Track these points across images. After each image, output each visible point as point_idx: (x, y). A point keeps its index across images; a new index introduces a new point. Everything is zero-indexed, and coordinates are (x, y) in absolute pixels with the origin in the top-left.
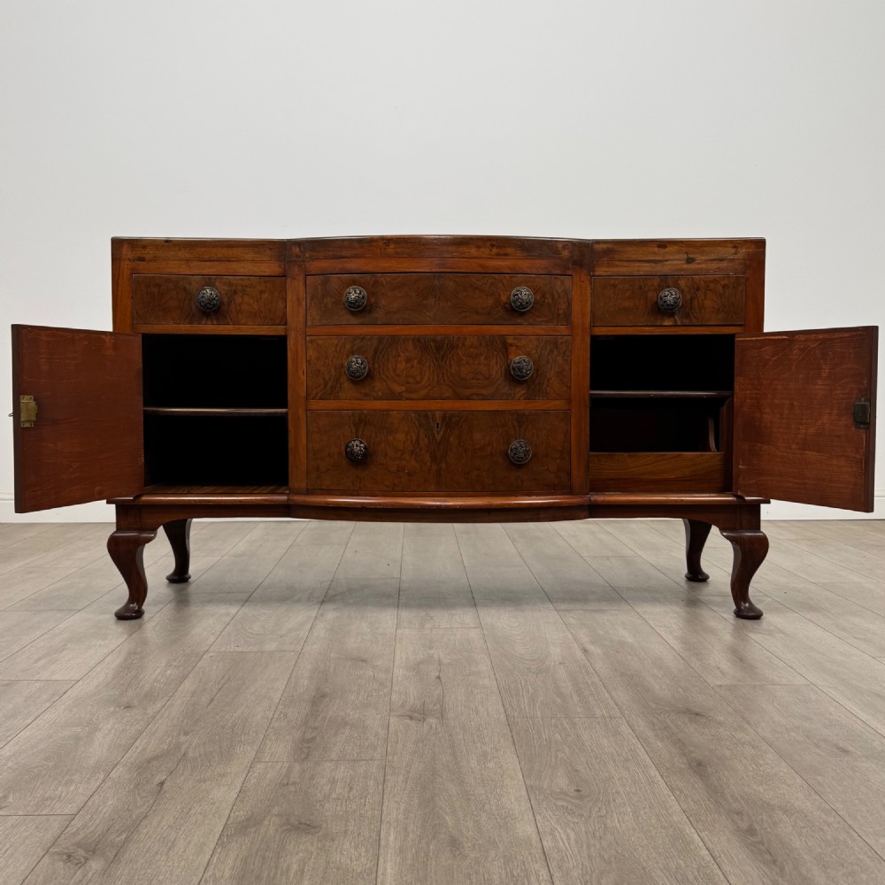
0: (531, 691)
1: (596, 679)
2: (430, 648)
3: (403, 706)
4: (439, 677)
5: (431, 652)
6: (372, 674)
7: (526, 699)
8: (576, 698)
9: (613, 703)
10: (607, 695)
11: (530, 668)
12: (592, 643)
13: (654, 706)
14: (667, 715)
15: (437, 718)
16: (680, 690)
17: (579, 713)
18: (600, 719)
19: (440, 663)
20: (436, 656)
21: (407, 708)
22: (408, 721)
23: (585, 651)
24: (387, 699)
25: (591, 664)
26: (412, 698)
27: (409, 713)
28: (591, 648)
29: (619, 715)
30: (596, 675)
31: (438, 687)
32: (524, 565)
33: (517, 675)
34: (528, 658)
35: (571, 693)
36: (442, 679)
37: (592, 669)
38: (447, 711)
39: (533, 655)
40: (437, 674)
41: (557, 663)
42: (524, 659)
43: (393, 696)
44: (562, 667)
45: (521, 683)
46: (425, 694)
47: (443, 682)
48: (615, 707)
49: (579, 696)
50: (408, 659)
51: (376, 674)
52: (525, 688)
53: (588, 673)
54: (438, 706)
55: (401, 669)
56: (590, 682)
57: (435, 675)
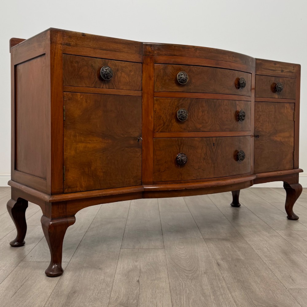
0: (188, 292)
1: (224, 284)
2: (136, 262)
3: (116, 300)
4: (138, 281)
5: (136, 264)
6: (103, 278)
7: (184, 297)
8: (212, 297)
9: (233, 301)
10: (230, 295)
11: (188, 276)
12: (222, 259)
13: (256, 303)
16: (270, 292)
19: (140, 272)
20: (138, 267)
21: (119, 302)
23: (218, 264)
24: (108, 295)
25: (221, 273)
26: (122, 295)
28: (221, 262)
30: (224, 282)
31: (137, 288)
32: (189, 211)
33: (181, 281)
34: (187, 269)
35: (210, 293)
36: (140, 282)
37: (222, 277)
38: (140, 305)
39: (190, 267)
40: (138, 279)
41: (203, 272)
42: (185, 269)
43: (112, 293)
44: (206, 276)
45: (183, 286)
46: (129, 292)
47: (140, 284)
48: (234, 303)
49: (214, 296)
50: (124, 268)
51: (105, 278)
52: (185, 290)
53: (219, 280)
54: (136, 301)
55: (119, 275)
56: (220, 286)
57: (136, 279)
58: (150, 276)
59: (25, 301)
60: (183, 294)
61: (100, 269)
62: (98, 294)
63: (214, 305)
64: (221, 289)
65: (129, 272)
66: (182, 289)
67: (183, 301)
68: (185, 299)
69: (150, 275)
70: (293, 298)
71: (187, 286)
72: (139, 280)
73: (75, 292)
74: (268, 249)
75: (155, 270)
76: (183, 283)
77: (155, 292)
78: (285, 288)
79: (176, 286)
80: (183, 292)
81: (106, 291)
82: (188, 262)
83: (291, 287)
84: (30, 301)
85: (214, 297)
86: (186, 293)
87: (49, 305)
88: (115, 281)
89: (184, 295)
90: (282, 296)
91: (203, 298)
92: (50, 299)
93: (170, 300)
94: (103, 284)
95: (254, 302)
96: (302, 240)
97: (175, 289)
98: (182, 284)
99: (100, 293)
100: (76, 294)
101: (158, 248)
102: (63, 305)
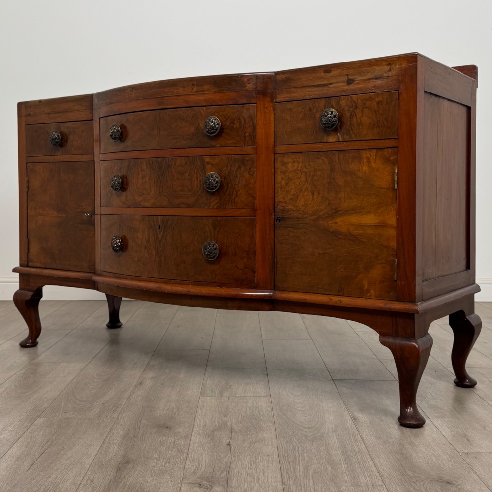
0: (306, 459)
1: (363, 447)
2: (225, 416)
3: (195, 473)
4: (229, 444)
5: (225, 419)
6: (173, 440)
7: (301, 466)
8: (344, 466)
9: (376, 471)
10: (371, 463)
11: (307, 436)
13: (411, 474)
14: (422, 483)
15: (223, 486)
16: (433, 457)
17: (346, 482)
18: (364, 487)
19: (232, 431)
20: (229, 423)
21: (199, 474)
22: (197, 489)
23: (355, 419)
24: (182, 466)
26: (204, 466)
27: (198, 480)
29: (381, 483)
30: (363, 443)
31: (227, 454)
32: (310, 339)
33: (296, 443)
34: (306, 426)
35: (340, 460)
36: (232, 446)
37: (359, 437)
38: (232, 478)
39: (310, 423)
40: (228, 441)
41: (331, 431)
42: (303, 426)
43: (188, 463)
44: (334, 435)
45: (298, 451)
46: (215, 461)
47: (232, 449)
48: (377, 474)
49: (347, 464)
50: (205, 425)
51: (176, 441)
52: (302, 456)
53: (356, 441)
54: (225, 473)
55: (198, 437)
56: (357, 450)
57: (226, 442)
58: (247, 437)
59: (50, 477)
60: (299, 462)
61: (167, 427)
62: (165, 464)
63: (346, 476)
64: (358, 455)
65: (214, 431)
66: (297, 454)
67: (299, 472)
68: (301, 470)
69: (247, 434)
70: (468, 465)
71: (305, 451)
72: (231, 443)
73: (128, 463)
74: (434, 395)
75: (255, 428)
76: (299, 446)
77: (256, 461)
78: (455, 452)
79: (289, 450)
80: (299, 460)
81: (178, 460)
82: (307, 415)
83: (466, 451)
84: (57, 476)
85: (346, 466)
86: (304, 461)
87: (89, 482)
88: (191, 444)
89: (301, 463)
90: (451, 463)
91: (329, 468)
92: (89, 473)
93: (279, 470)
94: (172, 450)
95: (408, 472)
96: (488, 381)
97: (286, 455)
98: (298, 448)
99: (169, 463)
100: (131, 465)
101: (259, 395)
102: (110, 481)
